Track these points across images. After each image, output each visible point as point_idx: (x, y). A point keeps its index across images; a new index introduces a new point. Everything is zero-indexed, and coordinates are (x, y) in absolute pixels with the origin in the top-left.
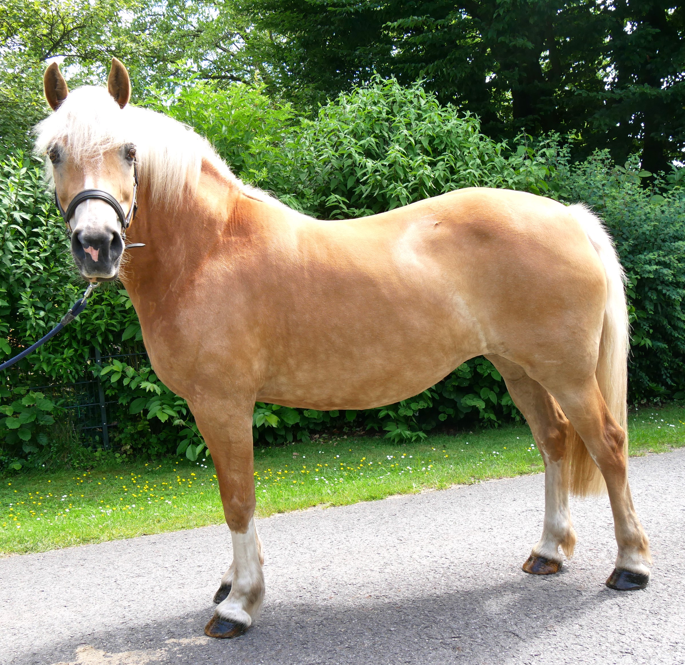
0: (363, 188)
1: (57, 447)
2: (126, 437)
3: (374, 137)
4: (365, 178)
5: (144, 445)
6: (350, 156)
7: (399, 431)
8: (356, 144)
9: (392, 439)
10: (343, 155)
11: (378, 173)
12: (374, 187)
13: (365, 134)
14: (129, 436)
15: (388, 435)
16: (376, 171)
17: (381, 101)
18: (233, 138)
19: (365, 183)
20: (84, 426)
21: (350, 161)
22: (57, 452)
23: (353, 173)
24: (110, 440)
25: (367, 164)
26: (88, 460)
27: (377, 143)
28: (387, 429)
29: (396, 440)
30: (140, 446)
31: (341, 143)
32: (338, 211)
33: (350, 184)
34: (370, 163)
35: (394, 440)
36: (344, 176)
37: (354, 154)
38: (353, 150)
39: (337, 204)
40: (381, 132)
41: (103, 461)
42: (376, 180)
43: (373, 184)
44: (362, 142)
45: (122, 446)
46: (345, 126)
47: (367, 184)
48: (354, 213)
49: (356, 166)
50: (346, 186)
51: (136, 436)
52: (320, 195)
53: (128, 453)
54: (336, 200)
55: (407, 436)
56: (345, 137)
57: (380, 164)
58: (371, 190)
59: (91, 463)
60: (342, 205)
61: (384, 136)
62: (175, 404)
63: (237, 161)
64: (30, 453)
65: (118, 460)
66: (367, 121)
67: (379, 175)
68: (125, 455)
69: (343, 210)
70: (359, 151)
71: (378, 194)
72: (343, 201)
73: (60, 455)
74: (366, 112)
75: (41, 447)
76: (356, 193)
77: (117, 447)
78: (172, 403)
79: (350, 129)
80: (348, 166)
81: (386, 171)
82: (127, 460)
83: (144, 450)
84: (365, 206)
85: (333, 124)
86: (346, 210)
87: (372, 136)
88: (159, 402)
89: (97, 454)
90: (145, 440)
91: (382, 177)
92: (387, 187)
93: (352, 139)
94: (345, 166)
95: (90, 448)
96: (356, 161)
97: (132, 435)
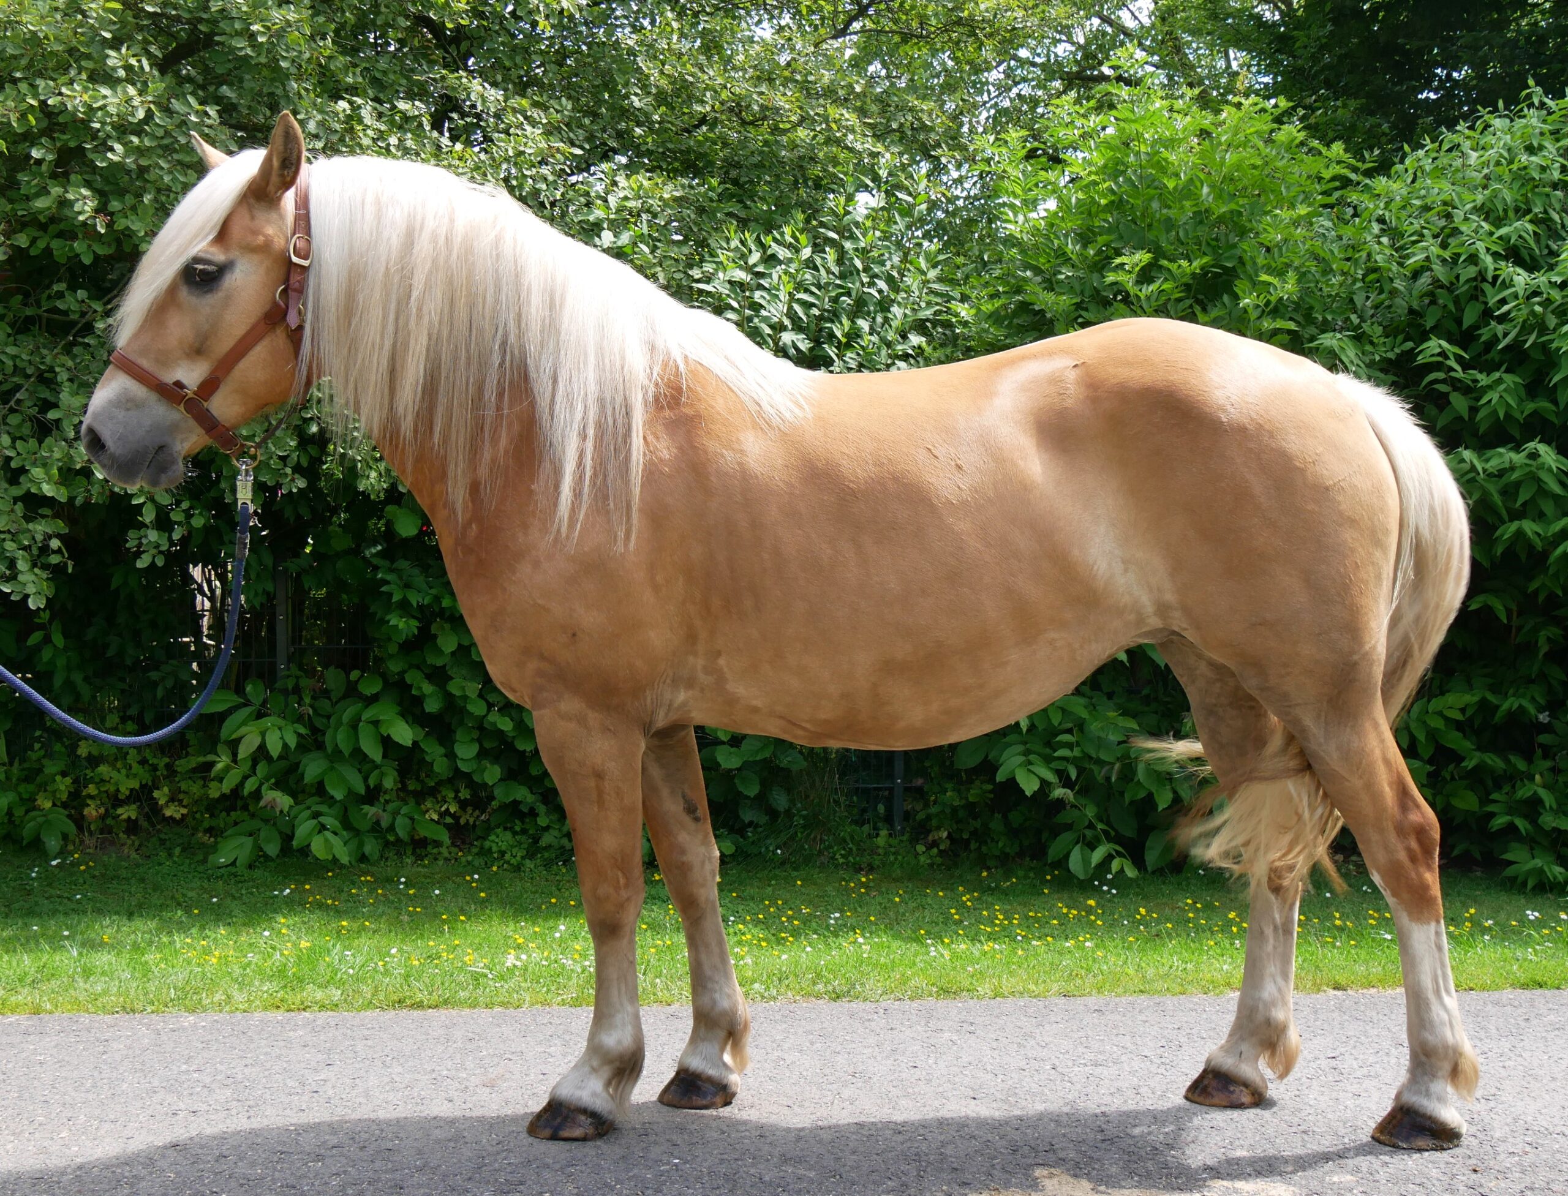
0: (1500, 329)
1: (804, 817)
2: (943, 812)
3: (1531, 221)
4: (1506, 308)
5: (974, 833)
6: (1473, 259)
7: (1538, 862)
8: (1491, 234)
9: (1519, 880)
10: (1459, 255)
11: (1537, 299)
12: (1526, 329)
13: (1511, 214)
14: (948, 811)
15: (1510, 871)
16: (1536, 293)
17: (1546, 144)
18: (1223, 209)
19: (1503, 319)
20: (857, 782)
21: (1472, 271)
22: (804, 827)
23: (1476, 294)
24: (907, 816)
25: (1515, 278)
26: (861, 851)
27: (1535, 233)
28: (1508, 856)
29: (1530, 884)
30: (965, 836)
31: (1456, 232)
32: (1441, 375)
33: (1470, 317)
34: (1521, 279)
35: (1524, 884)
36: (1456, 301)
37: (1482, 256)
38: (1481, 246)
39: (1440, 359)
40: (1546, 212)
41: (892, 858)
42: (1533, 313)
43: (1524, 322)
44: (1503, 231)
45: (930, 831)
46: (1467, 196)
47: (1512, 320)
48: (1476, 381)
49: (1484, 280)
50: (1459, 322)
51: (961, 814)
52: (1400, 338)
53: (942, 847)
54: (1438, 350)
55: (1555, 878)
56: (1466, 219)
57: (1544, 279)
58: (1518, 335)
59: (866, 859)
60: (1452, 363)
61: (1551, 220)
62: (1056, 754)
63: (1228, 259)
64: (751, 823)
65: (922, 859)
66: (1516, 186)
67: (1539, 304)
68: (935, 851)
69: (1453, 374)
70: (1494, 248)
71: (1534, 344)
72: (1455, 354)
73: (809, 835)
74: (1514, 167)
75: (773, 814)
76: (1483, 339)
77: (920, 831)
78: (1048, 751)
79: (1479, 203)
80: (1468, 281)
81: (1556, 295)
82: (938, 860)
83: (973, 845)
84: (1503, 368)
85: (1440, 190)
86: (1459, 373)
87: (1528, 217)
88: (1021, 748)
89: (881, 841)
90: (977, 824)
91: (1545, 307)
92: (1555, 330)
93: (1483, 224)
94: (1462, 279)
95: (866, 828)
96: (1486, 269)
97: (955, 810)
